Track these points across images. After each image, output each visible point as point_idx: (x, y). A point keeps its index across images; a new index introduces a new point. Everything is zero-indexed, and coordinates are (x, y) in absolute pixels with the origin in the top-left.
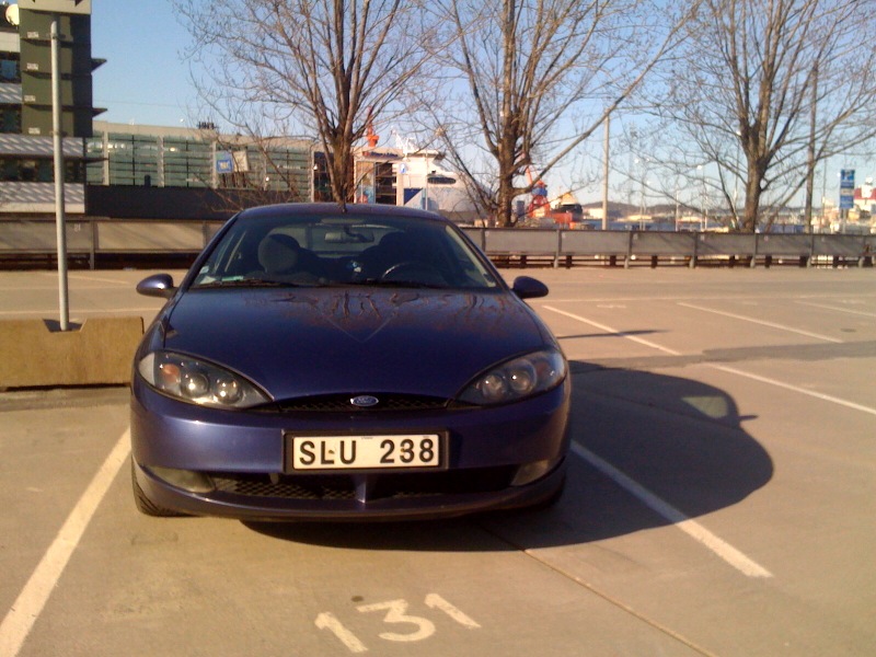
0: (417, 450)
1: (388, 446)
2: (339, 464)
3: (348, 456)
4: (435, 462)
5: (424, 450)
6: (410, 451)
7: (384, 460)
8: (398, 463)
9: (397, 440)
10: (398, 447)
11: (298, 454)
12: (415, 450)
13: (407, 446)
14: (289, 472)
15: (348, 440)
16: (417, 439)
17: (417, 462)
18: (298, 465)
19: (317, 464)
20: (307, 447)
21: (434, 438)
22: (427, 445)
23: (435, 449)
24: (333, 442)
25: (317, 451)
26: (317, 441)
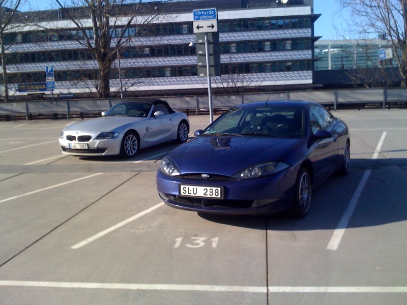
0: (214, 192)
1: (206, 190)
2: (193, 195)
3: (195, 193)
4: (219, 196)
5: (216, 192)
6: (212, 192)
7: (205, 194)
8: (209, 196)
9: (208, 188)
10: (208, 191)
11: (182, 191)
12: (213, 192)
13: (211, 191)
14: (180, 196)
15: (195, 187)
16: (214, 189)
17: (214, 196)
18: (182, 194)
19: (187, 194)
20: (184, 189)
21: (219, 189)
22: (217, 191)
23: (219, 192)
24: (191, 187)
25: (187, 190)
26: (187, 187)
